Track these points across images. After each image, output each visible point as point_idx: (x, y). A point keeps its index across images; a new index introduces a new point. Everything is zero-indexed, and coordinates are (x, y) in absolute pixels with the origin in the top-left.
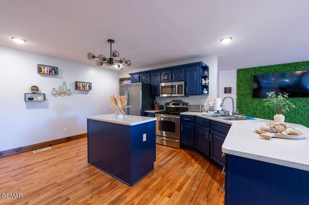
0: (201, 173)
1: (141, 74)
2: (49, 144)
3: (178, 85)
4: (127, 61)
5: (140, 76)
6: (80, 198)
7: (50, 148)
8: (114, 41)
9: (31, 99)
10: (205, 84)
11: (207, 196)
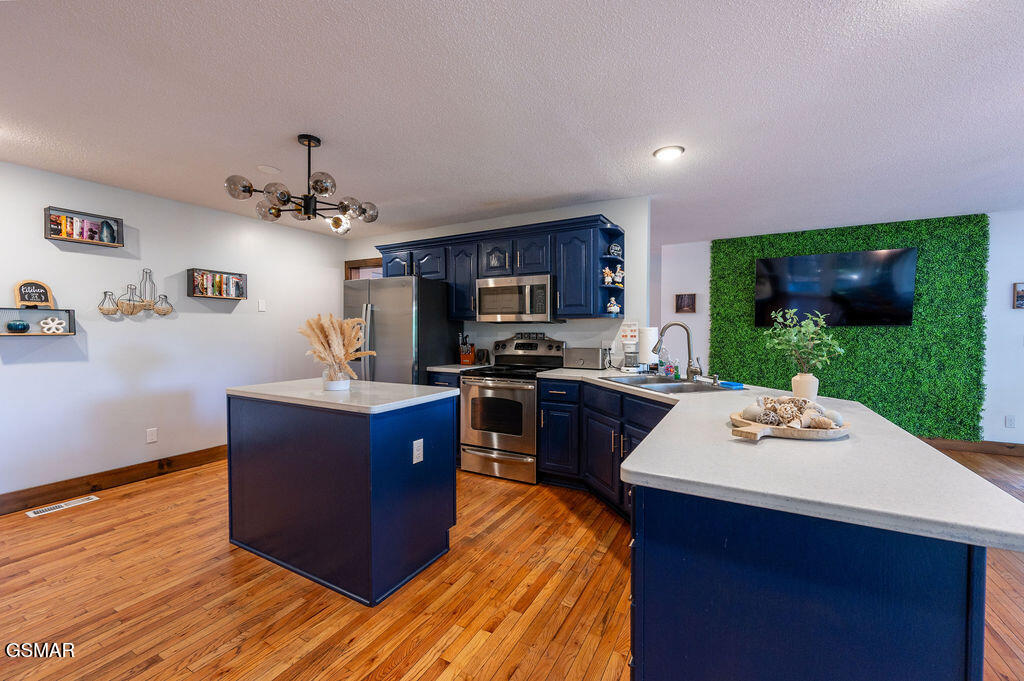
0: (594, 554)
1: (416, 249)
2: (88, 484)
3: (532, 287)
4: (363, 207)
5: (411, 254)
6: (197, 654)
7: (94, 498)
8: (318, 141)
9: (19, 330)
10: (614, 282)
11: (604, 620)
